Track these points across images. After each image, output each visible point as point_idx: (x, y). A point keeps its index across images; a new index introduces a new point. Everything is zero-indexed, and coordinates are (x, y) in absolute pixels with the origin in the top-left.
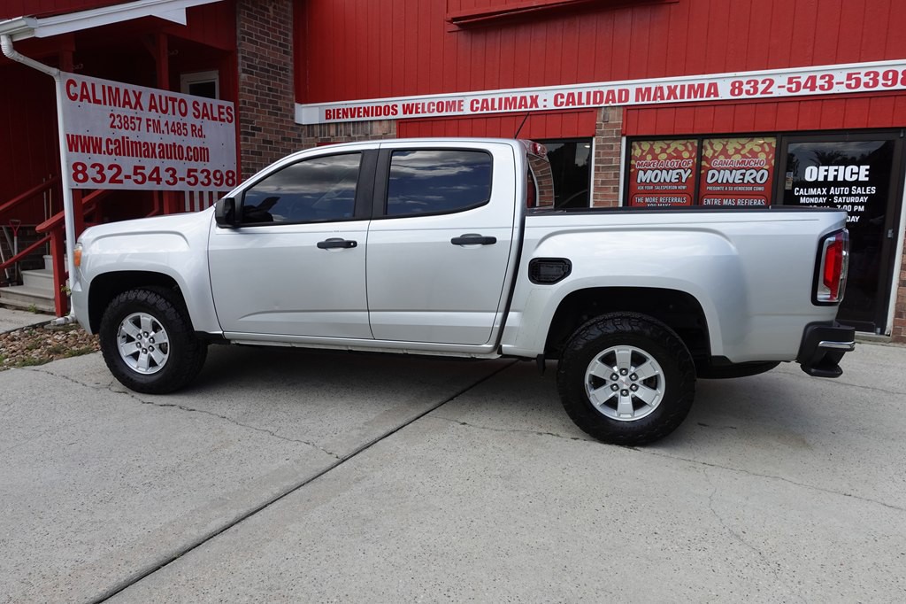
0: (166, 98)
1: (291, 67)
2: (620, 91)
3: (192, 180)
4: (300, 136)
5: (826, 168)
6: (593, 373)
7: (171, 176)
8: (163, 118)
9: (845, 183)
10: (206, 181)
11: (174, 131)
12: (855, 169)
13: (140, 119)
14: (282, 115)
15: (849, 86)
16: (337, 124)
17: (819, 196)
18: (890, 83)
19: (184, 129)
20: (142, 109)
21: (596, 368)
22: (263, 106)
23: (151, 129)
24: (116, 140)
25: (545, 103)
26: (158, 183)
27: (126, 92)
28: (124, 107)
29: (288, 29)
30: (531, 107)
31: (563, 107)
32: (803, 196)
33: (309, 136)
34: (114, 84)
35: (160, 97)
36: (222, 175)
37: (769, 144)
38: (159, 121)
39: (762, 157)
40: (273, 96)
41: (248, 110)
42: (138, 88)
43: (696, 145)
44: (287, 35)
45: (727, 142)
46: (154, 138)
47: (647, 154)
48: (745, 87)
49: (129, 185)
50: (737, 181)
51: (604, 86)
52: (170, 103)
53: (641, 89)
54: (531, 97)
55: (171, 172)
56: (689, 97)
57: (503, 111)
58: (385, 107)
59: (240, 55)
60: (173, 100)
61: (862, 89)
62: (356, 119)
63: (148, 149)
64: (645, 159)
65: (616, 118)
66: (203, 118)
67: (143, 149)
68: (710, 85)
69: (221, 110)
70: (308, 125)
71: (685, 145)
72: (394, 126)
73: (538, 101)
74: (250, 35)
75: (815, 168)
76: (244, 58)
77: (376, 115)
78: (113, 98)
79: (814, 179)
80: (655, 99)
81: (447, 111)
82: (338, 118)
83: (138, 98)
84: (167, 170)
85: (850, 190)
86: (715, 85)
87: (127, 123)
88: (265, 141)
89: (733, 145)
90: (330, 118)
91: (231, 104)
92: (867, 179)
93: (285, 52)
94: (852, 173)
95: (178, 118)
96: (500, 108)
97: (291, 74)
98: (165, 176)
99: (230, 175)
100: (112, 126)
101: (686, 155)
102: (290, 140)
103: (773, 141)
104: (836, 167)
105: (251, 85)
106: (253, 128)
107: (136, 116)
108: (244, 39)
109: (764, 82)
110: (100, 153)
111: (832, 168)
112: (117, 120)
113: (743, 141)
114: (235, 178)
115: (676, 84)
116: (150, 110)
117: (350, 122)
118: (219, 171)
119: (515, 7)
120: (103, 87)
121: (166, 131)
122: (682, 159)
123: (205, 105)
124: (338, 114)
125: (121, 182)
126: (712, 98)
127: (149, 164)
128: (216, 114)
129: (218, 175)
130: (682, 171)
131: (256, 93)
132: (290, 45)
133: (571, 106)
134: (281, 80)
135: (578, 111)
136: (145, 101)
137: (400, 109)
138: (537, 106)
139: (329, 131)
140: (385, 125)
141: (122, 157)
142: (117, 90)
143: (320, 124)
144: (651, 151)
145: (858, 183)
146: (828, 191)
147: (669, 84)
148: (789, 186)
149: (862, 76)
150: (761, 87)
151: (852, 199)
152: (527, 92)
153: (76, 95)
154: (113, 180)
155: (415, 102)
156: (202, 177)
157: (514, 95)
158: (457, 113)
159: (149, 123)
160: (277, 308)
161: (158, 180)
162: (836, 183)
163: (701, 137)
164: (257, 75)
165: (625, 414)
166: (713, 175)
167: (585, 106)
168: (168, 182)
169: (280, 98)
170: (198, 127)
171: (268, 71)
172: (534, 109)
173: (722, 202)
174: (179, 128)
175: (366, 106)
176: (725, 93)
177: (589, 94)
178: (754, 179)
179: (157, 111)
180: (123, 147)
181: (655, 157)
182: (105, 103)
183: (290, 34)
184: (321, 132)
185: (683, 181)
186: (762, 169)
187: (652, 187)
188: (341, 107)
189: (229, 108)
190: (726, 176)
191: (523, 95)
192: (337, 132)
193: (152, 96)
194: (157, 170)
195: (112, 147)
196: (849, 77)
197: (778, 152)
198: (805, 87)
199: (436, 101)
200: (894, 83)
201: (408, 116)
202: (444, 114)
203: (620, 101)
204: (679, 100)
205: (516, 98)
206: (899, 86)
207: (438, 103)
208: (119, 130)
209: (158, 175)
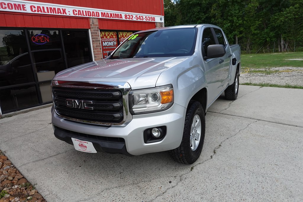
2: (96, 12)
15: (146, 20)
25: (69, 13)
30: (63, 13)
31: (77, 16)
43: (116, 33)
45: (123, 33)
47: (104, 36)
48: (128, 17)
51: (91, 10)
53: (103, 13)
54: (63, 9)
56: (116, 18)
57: (50, 14)
61: (148, 21)
64: (104, 38)
65: (96, 22)
71: (113, 33)
73: (66, 11)
80: (107, 17)
101: (114, 37)
113: (126, 33)
115: (112, 13)
122: (114, 38)
126: (121, 19)
130: (114, 42)
133: (80, 16)
135: (83, 18)
138: (66, 14)
144: (105, 35)
147: (110, 12)
149: (147, 17)
150: (131, 17)
158: (22, 11)
163: (117, 31)
167: (85, 16)
172: (65, 15)
176: (124, 18)
177: (86, 11)
181: (106, 37)
185: (115, 45)
187: (107, 48)
198: (139, 19)
202: (14, 10)
203: (97, 16)
204: (113, 18)
205: (55, 8)
206: (153, 21)
207: (8, 4)
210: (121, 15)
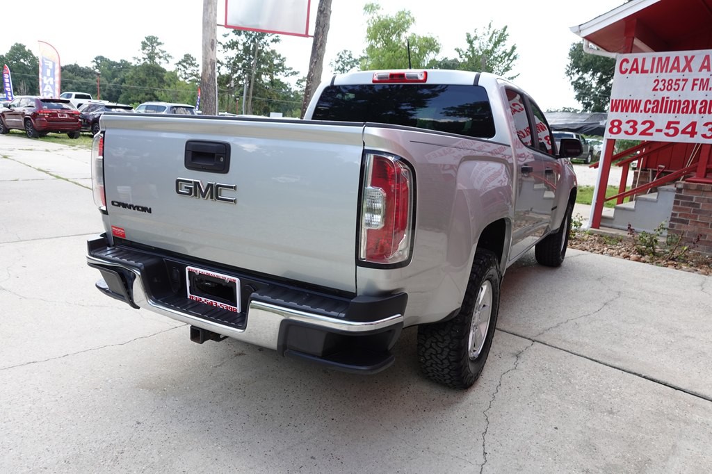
13: (685, 80)
20: (690, 70)
23: (697, 87)
24: (655, 101)
26: (692, 137)
27: (677, 59)
28: (671, 71)
38: (708, 80)
42: (689, 53)
46: (698, 96)
49: (658, 137)
55: (710, 126)
63: (688, 106)
67: (682, 106)
78: (662, 66)
83: (689, 61)
84: (706, 124)
87: (669, 85)
98: (702, 130)
100: (655, 89)
107: (682, 78)
110: (637, 111)
112: (661, 84)
116: (700, 70)
120: (654, 59)
125: (651, 134)
127: (684, 120)
136: (697, 63)
141: (658, 114)
142: (667, 58)
153: (627, 70)
154: (643, 133)
159: (696, 82)
168: (704, 136)
179: (709, 71)
180: (660, 106)
182: (652, 72)
193: (707, 57)
194: (694, 124)
195: (649, 106)
208: (661, 92)
209: (694, 128)
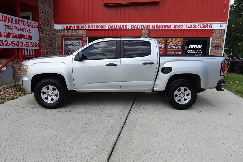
0: (20, 20)
1: (52, 13)
2: (148, 26)
3: (27, 45)
4: (55, 33)
5: (194, 45)
6: (176, 94)
7: (22, 44)
8: (19, 26)
9: (197, 49)
10: (31, 46)
11: (22, 30)
12: (199, 46)
13: (13, 26)
14: (51, 27)
15: (199, 27)
16: (67, 30)
17: (192, 52)
18: (207, 27)
19: (25, 30)
20: (13, 23)
21: (176, 92)
22: (46, 24)
23: (16, 29)
24: (6, 33)
25: (129, 27)
26: (18, 46)
27: (9, 18)
28: (8, 22)
29: (51, 2)
30: (125, 28)
31: (134, 29)
32: (189, 52)
33: (58, 33)
34: (5, 15)
35: (18, 20)
36: (35, 44)
37: (182, 40)
38: (18, 27)
39: (180, 43)
40: (48, 21)
41: (42, 25)
42: (12, 17)
43: (165, 39)
44: (51, 3)
45: (172, 39)
46: (17, 32)
48: (177, 26)
49: (10, 47)
50: (174, 48)
51: (144, 24)
52: (21, 22)
53: (153, 25)
54: (125, 26)
55: (22, 43)
56: (164, 28)
57: (117, 29)
58: (83, 26)
59: (39, 8)
60: (22, 21)
61: (201, 28)
62: (74, 29)
63: (15, 36)
65: (147, 32)
66: (30, 27)
67: (14, 36)
68: (169, 25)
69: (35, 25)
70: (58, 30)
71: (163, 39)
72: (86, 31)
73: (127, 27)
74: (42, 3)
75: (191, 46)
76: (41, 9)
77: (80, 28)
78: (5, 19)
79: (191, 48)
80: (156, 28)
81: (101, 28)
82: (68, 28)
83: (12, 20)
84: (21, 42)
85: (199, 51)
86: (170, 25)
87: (9, 27)
88: (47, 34)
89: (174, 39)
90: (65, 28)
91: (37, 23)
92: (202, 48)
93: (51, 8)
94: (199, 47)
95: (23, 26)
96: (117, 28)
97: (52, 15)
98: (20, 44)
99: (37, 44)
100: (5, 28)
101: (163, 42)
102: (53, 34)
103: (182, 39)
104: (196, 45)
105: (43, 17)
106: (44, 30)
107: (12, 25)
108: (41, 4)
109: (181, 25)
110: (2, 37)
111: (195, 46)
112: (7, 26)
113: (176, 39)
114: (39, 45)
115: (161, 25)
116: (15, 24)
117: (71, 30)
118: (34, 43)
119: (122, 2)
120: (2, 16)
121: (20, 30)
122: (162, 43)
123: (30, 23)
124: (68, 27)
125: (8, 46)
126: (170, 28)
127: (16, 40)
128: (33, 26)
129: (34, 44)
130: (162, 46)
131: (44, 20)
132: (52, 6)
133: (135, 29)
134: (50, 16)
135: (137, 30)
136: (14, 21)
137: (87, 27)
138: (127, 28)
139: (65, 32)
140: (83, 31)
141: (8, 38)
142: (6, 17)
143: (62, 30)
145: (200, 49)
146: (194, 51)
147: (160, 25)
148: (186, 49)
149: (201, 25)
150: (180, 27)
151: (199, 53)
152: (124, 24)
154: (6, 45)
155: (92, 25)
156: (30, 45)
157: (120, 25)
158: (104, 29)
159: (15, 28)
160: (94, 82)
161: (18, 45)
162: (196, 49)
163: (166, 38)
164: (44, 14)
165: (182, 102)
166: (169, 47)
167: (139, 29)
168: (21, 46)
169: (50, 21)
170: (29, 29)
171: (47, 14)
172: (126, 29)
173: (171, 53)
174: (24, 30)
175: (77, 25)
176: (172, 28)
177: (140, 26)
178: (178, 48)
179: (17, 24)
180: (9, 35)
182: (3, 21)
183: (52, 3)
184: (62, 32)
185: (162, 48)
186: (180, 45)
188: (69, 25)
189: (37, 24)
190: (172, 47)
191: (123, 25)
192: (67, 32)
193: (16, 19)
194: (18, 42)
195: (5, 35)
196: (199, 25)
197: (183, 42)
198: (190, 27)
199: (98, 25)
200: (208, 27)
201: (90, 29)
202: (101, 29)
203: (148, 28)
204: (162, 29)
205: (121, 26)
206: (208, 28)
207: (99, 26)
208: (7, 30)
209: (18, 44)
210: (170, 26)
